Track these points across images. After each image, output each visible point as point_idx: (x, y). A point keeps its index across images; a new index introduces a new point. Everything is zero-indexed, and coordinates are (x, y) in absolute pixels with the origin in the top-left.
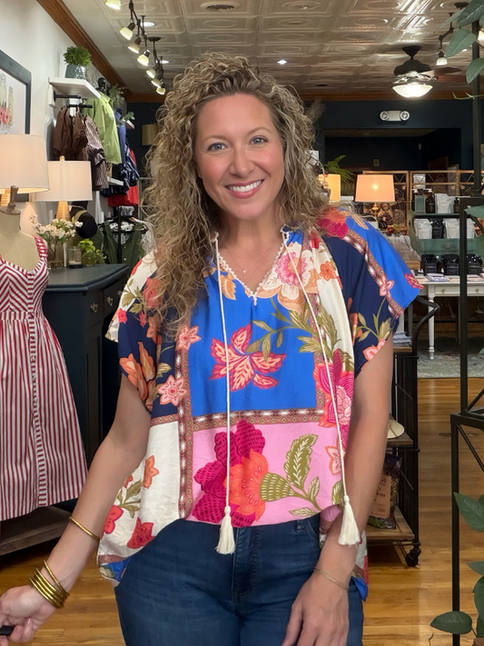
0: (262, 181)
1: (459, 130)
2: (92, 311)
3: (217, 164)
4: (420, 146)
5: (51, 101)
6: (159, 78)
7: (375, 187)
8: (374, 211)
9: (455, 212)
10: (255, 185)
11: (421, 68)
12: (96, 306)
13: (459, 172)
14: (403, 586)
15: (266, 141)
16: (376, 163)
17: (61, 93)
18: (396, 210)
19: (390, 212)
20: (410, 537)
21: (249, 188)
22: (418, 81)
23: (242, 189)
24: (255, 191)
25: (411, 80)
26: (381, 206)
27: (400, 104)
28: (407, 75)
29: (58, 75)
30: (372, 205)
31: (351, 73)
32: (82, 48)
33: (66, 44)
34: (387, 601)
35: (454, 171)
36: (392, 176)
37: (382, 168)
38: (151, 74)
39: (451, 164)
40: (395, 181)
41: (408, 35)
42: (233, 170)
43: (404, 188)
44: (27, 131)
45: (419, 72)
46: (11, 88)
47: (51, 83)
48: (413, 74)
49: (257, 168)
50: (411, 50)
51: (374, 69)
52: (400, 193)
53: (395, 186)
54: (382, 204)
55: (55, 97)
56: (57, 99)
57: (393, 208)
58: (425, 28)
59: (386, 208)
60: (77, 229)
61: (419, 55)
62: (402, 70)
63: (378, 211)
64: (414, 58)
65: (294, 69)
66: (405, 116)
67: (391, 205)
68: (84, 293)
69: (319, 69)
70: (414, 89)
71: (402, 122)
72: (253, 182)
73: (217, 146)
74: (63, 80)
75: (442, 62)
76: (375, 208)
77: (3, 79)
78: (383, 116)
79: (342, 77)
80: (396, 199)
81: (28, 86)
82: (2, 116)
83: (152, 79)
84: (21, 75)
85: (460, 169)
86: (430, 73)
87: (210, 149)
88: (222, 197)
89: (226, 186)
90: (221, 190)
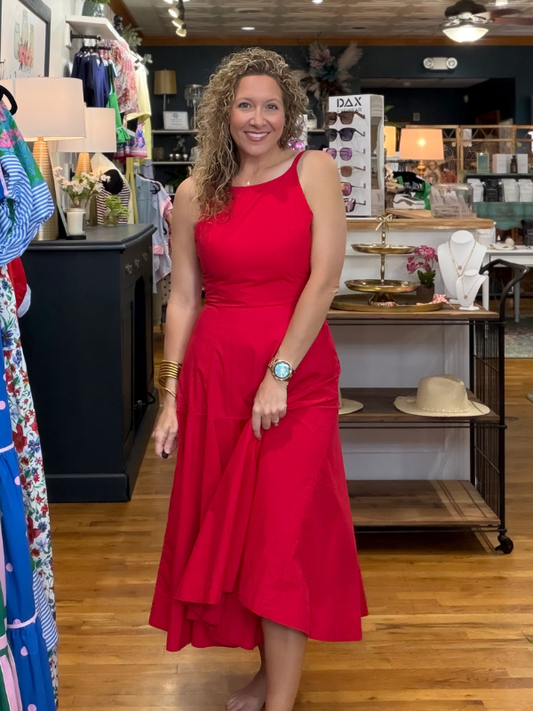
0: (268, 133)
1: (514, 79)
2: (126, 272)
3: (241, 116)
4: (466, 98)
5: (67, 41)
6: (181, 18)
7: (422, 143)
8: (420, 170)
9: (512, 172)
12: (131, 266)
13: (515, 127)
14: (480, 574)
15: (277, 108)
16: (416, 117)
17: (77, 32)
18: (445, 170)
19: (437, 171)
20: (496, 522)
21: (260, 136)
22: (472, 24)
23: (255, 135)
25: (463, 22)
26: (428, 164)
27: (447, 48)
28: (460, 16)
29: (74, 12)
30: (417, 162)
31: (392, 15)
34: (463, 589)
35: (507, 126)
36: (441, 131)
37: (427, 121)
38: (174, 13)
39: (504, 118)
40: (444, 137)
42: (252, 122)
43: (454, 145)
44: (47, 74)
45: (474, 12)
46: (32, 26)
47: (67, 22)
48: (467, 15)
49: (268, 124)
51: (420, 10)
52: (450, 150)
53: (445, 143)
54: (429, 161)
55: (72, 37)
56: (74, 40)
57: (442, 167)
59: (432, 167)
62: (454, 10)
63: (424, 170)
65: (330, 10)
66: (451, 63)
67: (439, 164)
69: (358, 10)
70: (467, 33)
71: (449, 71)
72: (262, 133)
73: (243, 105)
74: (80, 18)
75: (501, 3)
76: (421, 167)
77: (25, 16)
78: (429, 63)
79: (383, 19)
80: (445, 157)
81: (48, 24)
82: (24, 57)
83: (173, 19)
84: (42, 12)
85: (514, 123)
86: (486, 15)
87: (240, 106)
88: (241, 139)
89: (245, 132)
90: (241, 134)
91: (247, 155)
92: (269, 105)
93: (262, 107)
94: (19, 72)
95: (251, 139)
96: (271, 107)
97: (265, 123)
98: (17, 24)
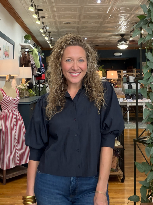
0: (80, 73)
1: (136, 58)
2: (32, 110)
3: (68, 66)
4: (125, 63)
5: (20, 50)
6: (51, 43)
7: (112, 74)
9: (135, 82)
10: (78, 74)
11: (125, 41)
12: (33, 108)
13: (136, 70)
14: (120, 188)
15: (83, 61)
16: (113, 67)
17: (23, 48)
20: (122, 174)
21: (76, 74)
22: (124, 44)
23: (74, 74)
24: (78, 75)
25: (122, 44)
26: (114, 80)
27: (119, 51)
29: (22, 42)
30: (111, 79)
31: (105, 42)
32: (29, 35)
33: (24, 33)
34: (115, 192)
35: (135, 70)
36: (117, 71)
37: (114, 69)
38: (49, 42)
39: (134, 68)
40: (118, 73)
41: (121, 31)
42: (73, 68)
43: (120, 75)
44: (14, 58)
46: (9, 46)
47: (20, 45)
48: (123, 42)
49: (80, 69)
50: (122, 35)
51: (112, 41)
52: (119, 76)
55: (22, 49)
57: (117, 80)
58: (126, 29)
60: (28, 86)
61: (124, 37)
62: (120, 41)
63: (113, 81)
64: (123, 38)
65: (89, 41)
66: (121, 54)
68: (30, 104)
69: (96, 41)
70: (123, 46)
71: (120, 56)
72: (78, 73)
73: (68, 60)
74: (24, 44)
75: (131, 39)
76: (112, 80)
77: (6, 44)
78: (114, 54)
79: (103, 43)
80: (118, 78)
81: (14, 46)
82: (6, 54)
83: (49, 44)
84: (12, 42)
85: (136, 69)
86: (128, 42)
87: (67, 61)
88: (68, 76)
89: (70, 73)
90: (68, 73)
91: (71, 83)
92: (80, 60)
93: (77, 60)
94: (5, 58)
95: (72, 76)
96: (81, 60)
97: (79, 68)
98: (4, 46)
